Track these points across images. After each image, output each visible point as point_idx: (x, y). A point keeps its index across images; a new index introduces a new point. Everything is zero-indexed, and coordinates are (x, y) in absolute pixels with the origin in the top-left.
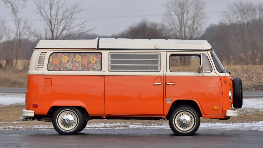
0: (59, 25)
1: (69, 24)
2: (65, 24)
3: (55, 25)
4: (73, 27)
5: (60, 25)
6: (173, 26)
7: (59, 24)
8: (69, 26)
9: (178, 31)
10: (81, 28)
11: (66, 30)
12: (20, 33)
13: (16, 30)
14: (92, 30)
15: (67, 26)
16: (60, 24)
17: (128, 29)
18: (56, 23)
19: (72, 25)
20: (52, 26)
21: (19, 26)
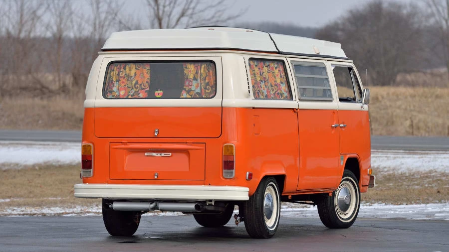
0: (174, 7)
1: (192, 5)
2: (186, 4)
3: (164, 7)
5: (176, 6)
6: (434, 8)
7: (172, 5)
8: (194, 8)
9: (444, 18)
10: (215, 13)
11: (187, 16)
12: (100, 22)
13: (92, 17)
14: (238, 16)
15: (188, 9)
17: (346, 15)
18: (167, 3)
19: (200, 7)
20: (158, 9)
21: (98, 8)
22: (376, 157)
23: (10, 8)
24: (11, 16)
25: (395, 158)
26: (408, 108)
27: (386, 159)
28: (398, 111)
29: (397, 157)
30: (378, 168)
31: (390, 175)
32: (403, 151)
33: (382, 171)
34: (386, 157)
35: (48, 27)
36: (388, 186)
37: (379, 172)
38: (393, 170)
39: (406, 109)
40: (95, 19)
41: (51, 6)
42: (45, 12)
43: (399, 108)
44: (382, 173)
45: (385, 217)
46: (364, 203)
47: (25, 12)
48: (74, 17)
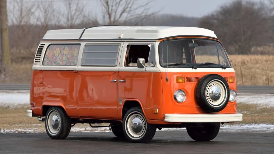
0: (118, 7)
1: (130, 5)
2: (126, 5)
3: (112, 6)
4: (136, 9)
5: (119, 6)
7: (117, 5)
8: (131, 7)
10: (144, 10)
11: (126, 12)
13: (66, 13)
15: (127, 8)
16: (119, 4)
18: (114, 4)
19: (134, 7)
20: (109, 8)
21: (70, 8)
22: (255, 98)
23: (14, 7)
24: (15, 13)
25: (266, 98)
26: (264, 68)
27: (260, 99)
28: (258, 70)
29: (268, 98)
30: (256, 104)
31: (264, 108)
32: (270, 94)
33: (259, 106)
34: (260, 98)
35: (38, 19)
36: (265, 115)
37: (257, 106)
38: (266, 105)
39: (262, 69)
40: (68, 14)
41: (40, 6)
42: (36, 9)
43: (258, 68)
44: (259, 107)
45: (268, 131)
46: (255, 124)
47: (23, 10)
48: (55, 13)
